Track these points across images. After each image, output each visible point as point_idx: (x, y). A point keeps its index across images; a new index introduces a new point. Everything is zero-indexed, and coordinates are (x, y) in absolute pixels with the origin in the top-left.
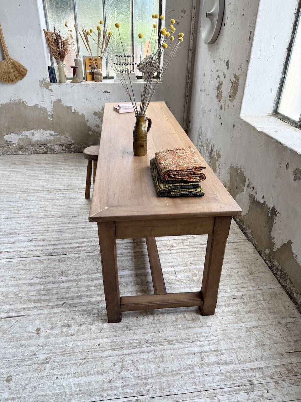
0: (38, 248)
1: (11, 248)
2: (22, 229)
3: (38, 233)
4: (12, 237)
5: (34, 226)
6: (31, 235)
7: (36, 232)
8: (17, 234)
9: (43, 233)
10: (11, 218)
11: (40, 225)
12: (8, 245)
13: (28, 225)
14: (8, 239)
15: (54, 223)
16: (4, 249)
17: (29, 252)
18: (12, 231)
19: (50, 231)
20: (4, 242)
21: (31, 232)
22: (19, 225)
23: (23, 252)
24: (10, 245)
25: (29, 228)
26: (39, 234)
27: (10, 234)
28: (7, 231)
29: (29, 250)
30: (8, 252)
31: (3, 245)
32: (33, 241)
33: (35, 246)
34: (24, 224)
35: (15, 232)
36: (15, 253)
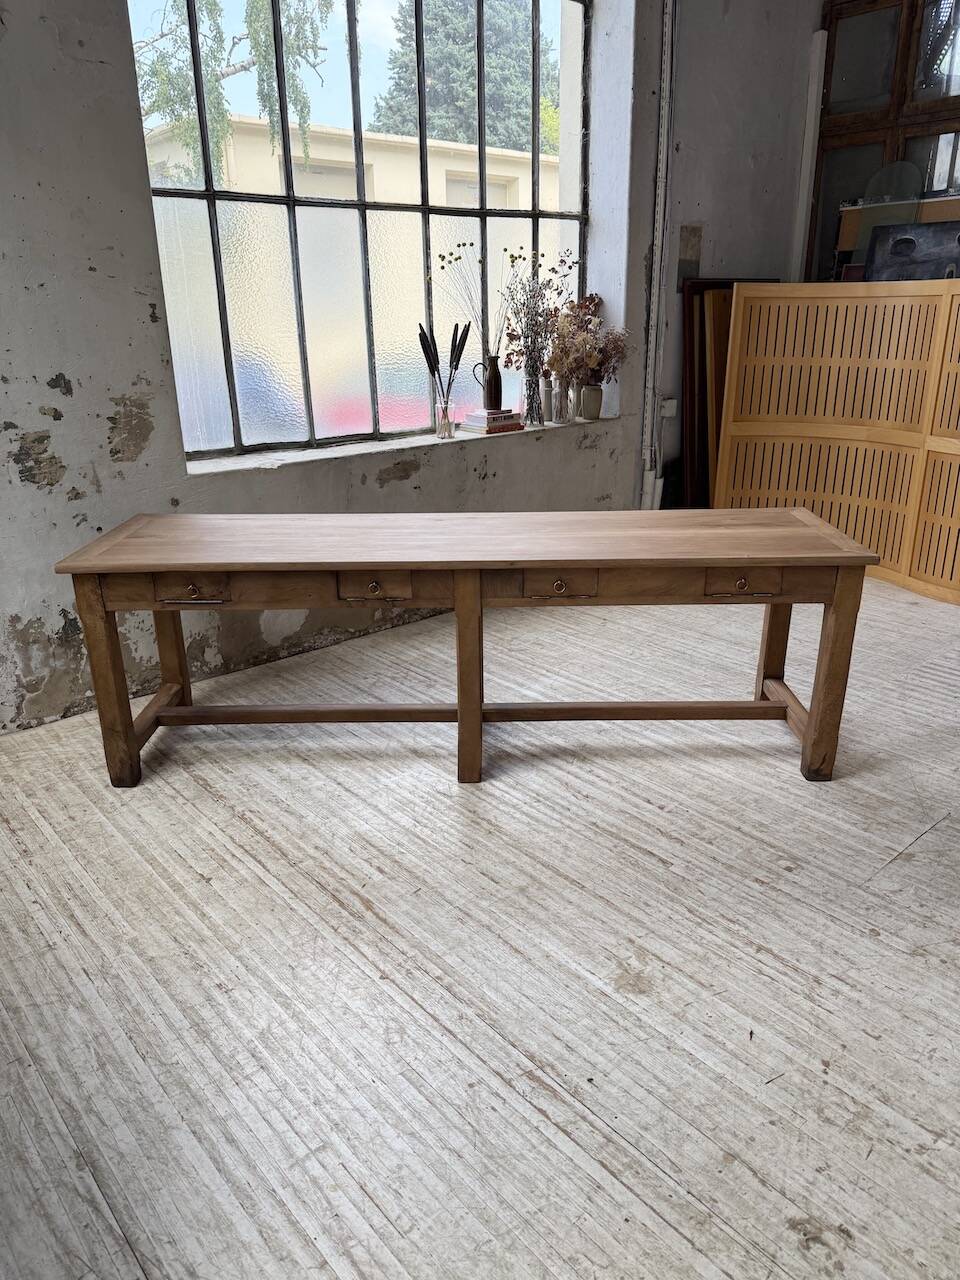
0: (592, 778)
1: (637, 806)
2: (578, 832)
3: (557, 803)
4: (613, 825)
5: (545, 825)
6: (574, 808)
7: (557, 808)
8: (597, 827)
9: (547, 799)
10: (567, 878)
11: (532, 818)
12: (635, 814)
13: (552, 834)
14: (623, 825)
15: (501, 807)
16: (649, 811)
17: (614, 780)
18: (601, 839)
19: (535, 795)
20: (638, 825)
21: (568, 813)
22: (571, 844)
23: (623, 787)
24: (634, 811)
25: (558, 825)
26: (559, 801)
27: (611, 834)
28: (610, 845)
29: (610, 783)
30: (649, 802)
31: (644, 819)
32: (585, 793)
33: (592, 784)
34: (558, 842)
35: (596, 833)
36: (638, 792)
